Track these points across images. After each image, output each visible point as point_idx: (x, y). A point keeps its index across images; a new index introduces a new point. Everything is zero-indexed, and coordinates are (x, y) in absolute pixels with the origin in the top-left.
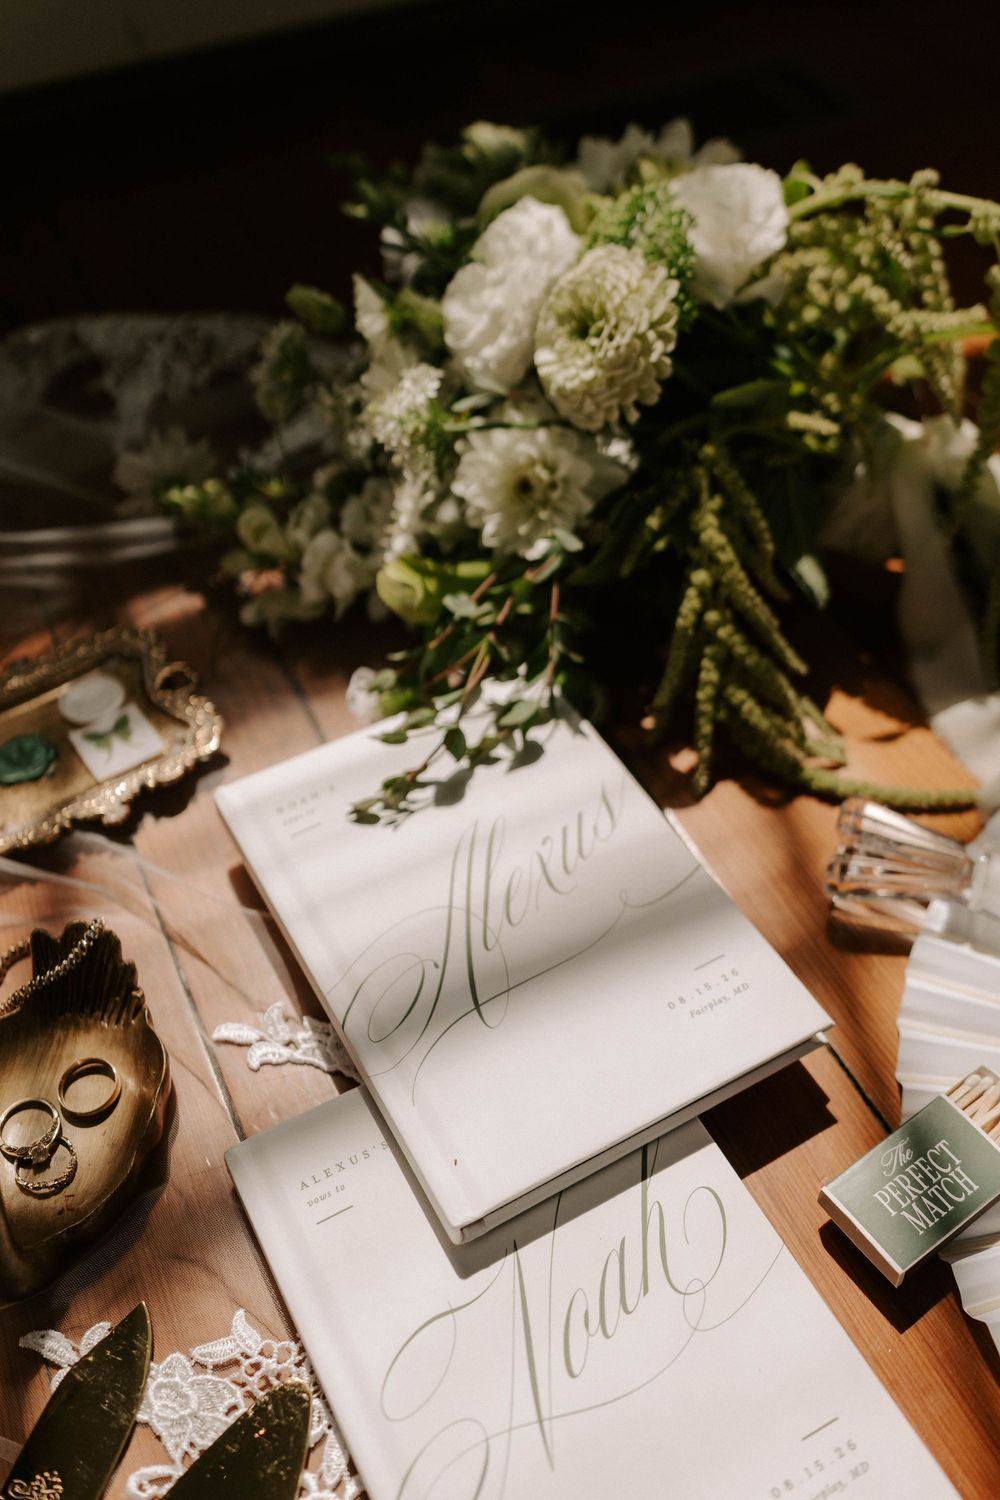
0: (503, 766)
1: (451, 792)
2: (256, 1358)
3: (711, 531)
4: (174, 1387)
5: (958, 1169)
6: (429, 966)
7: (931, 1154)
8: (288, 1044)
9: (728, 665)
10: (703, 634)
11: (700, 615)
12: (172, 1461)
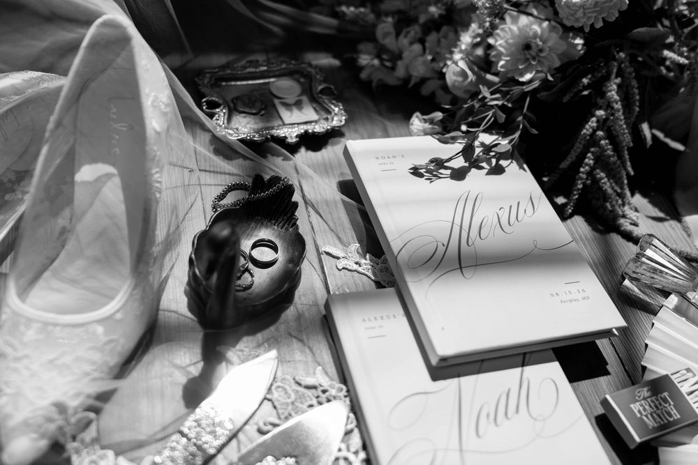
0: (484, 171)
1: (459, 175)
3: (613, 93)
4: (285, 389)
5: (672, 407)
6: (440, 245)
7: (661, 397)
8: (357, 263)
9: (601, 161)
10: (593, 141)
11: (595, 131)
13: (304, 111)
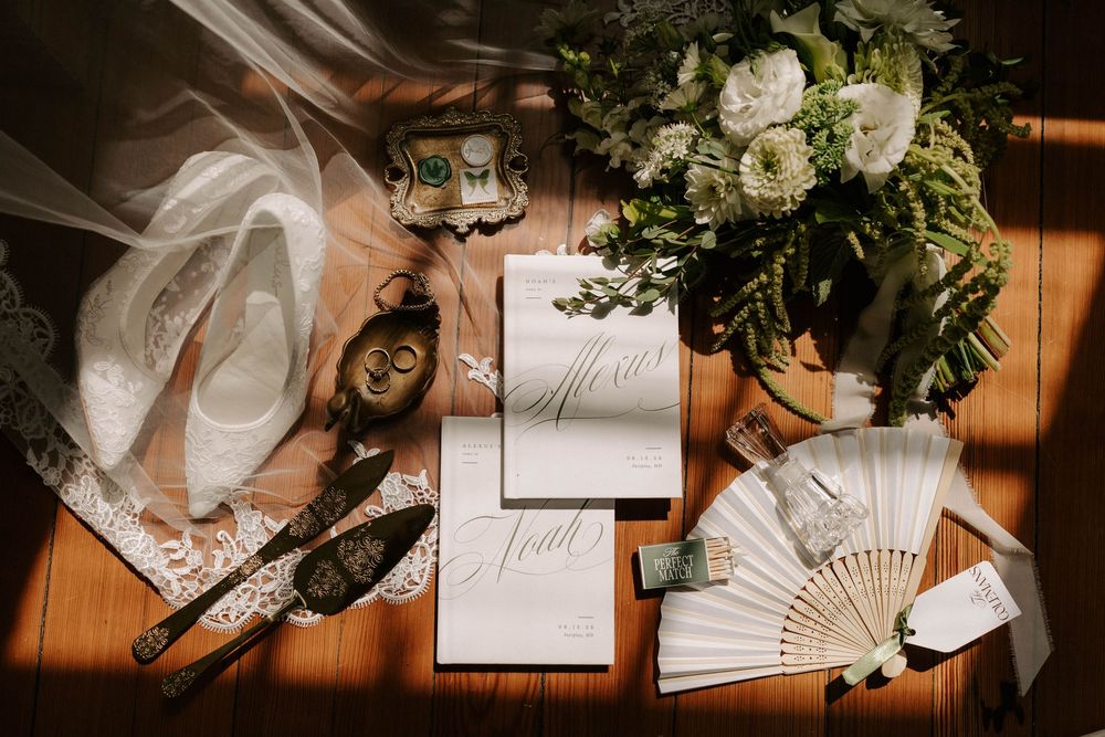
0: (631, 309)
1: (601, 311)
2: (423, 491)
4: (392, 484)
5: (690, 568)
6: (549, 391)
7: (685, 558)
8: (487, 376)
9: (754, 314)
10: (751, 299)
11: (754, 292)
12: (382, 507)
13: (486, 187)
